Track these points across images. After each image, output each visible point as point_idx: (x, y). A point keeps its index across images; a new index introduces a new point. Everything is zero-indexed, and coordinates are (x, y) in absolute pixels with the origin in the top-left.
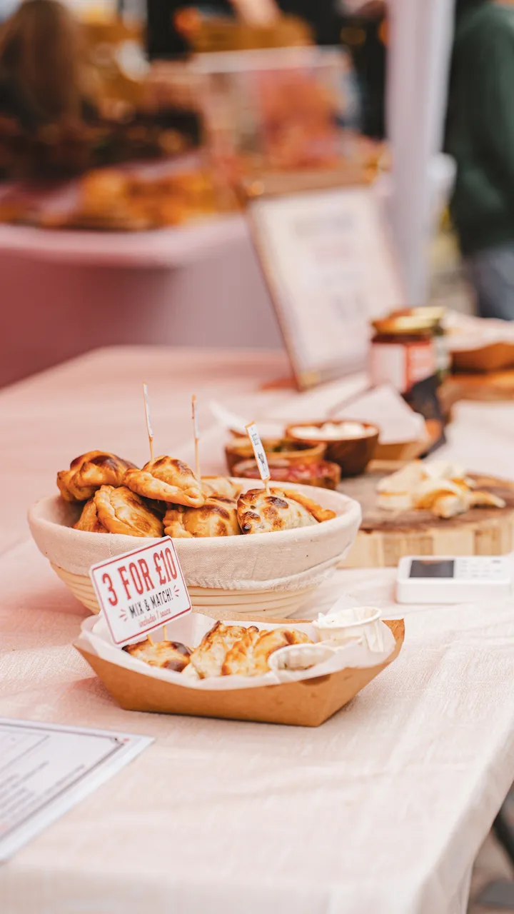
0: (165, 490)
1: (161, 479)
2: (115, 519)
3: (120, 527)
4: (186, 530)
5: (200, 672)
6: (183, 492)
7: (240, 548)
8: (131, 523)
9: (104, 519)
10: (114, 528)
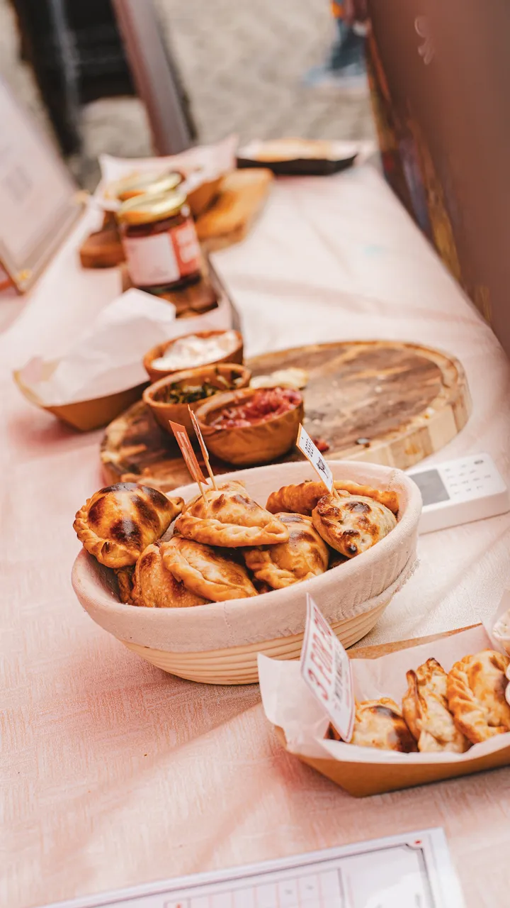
0: (247, 535)
1: (233, 522)
2: (208, 583)
3: (219, 591)
4: (281, 569)
5: (436, 735)
6: (263, 530)
7: (358, 574)
8: (226, 580)
9: (197, 586)
10: (214, 595)
